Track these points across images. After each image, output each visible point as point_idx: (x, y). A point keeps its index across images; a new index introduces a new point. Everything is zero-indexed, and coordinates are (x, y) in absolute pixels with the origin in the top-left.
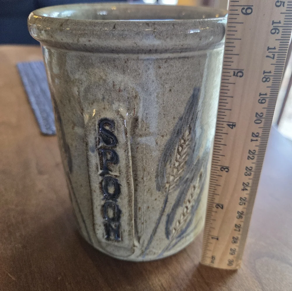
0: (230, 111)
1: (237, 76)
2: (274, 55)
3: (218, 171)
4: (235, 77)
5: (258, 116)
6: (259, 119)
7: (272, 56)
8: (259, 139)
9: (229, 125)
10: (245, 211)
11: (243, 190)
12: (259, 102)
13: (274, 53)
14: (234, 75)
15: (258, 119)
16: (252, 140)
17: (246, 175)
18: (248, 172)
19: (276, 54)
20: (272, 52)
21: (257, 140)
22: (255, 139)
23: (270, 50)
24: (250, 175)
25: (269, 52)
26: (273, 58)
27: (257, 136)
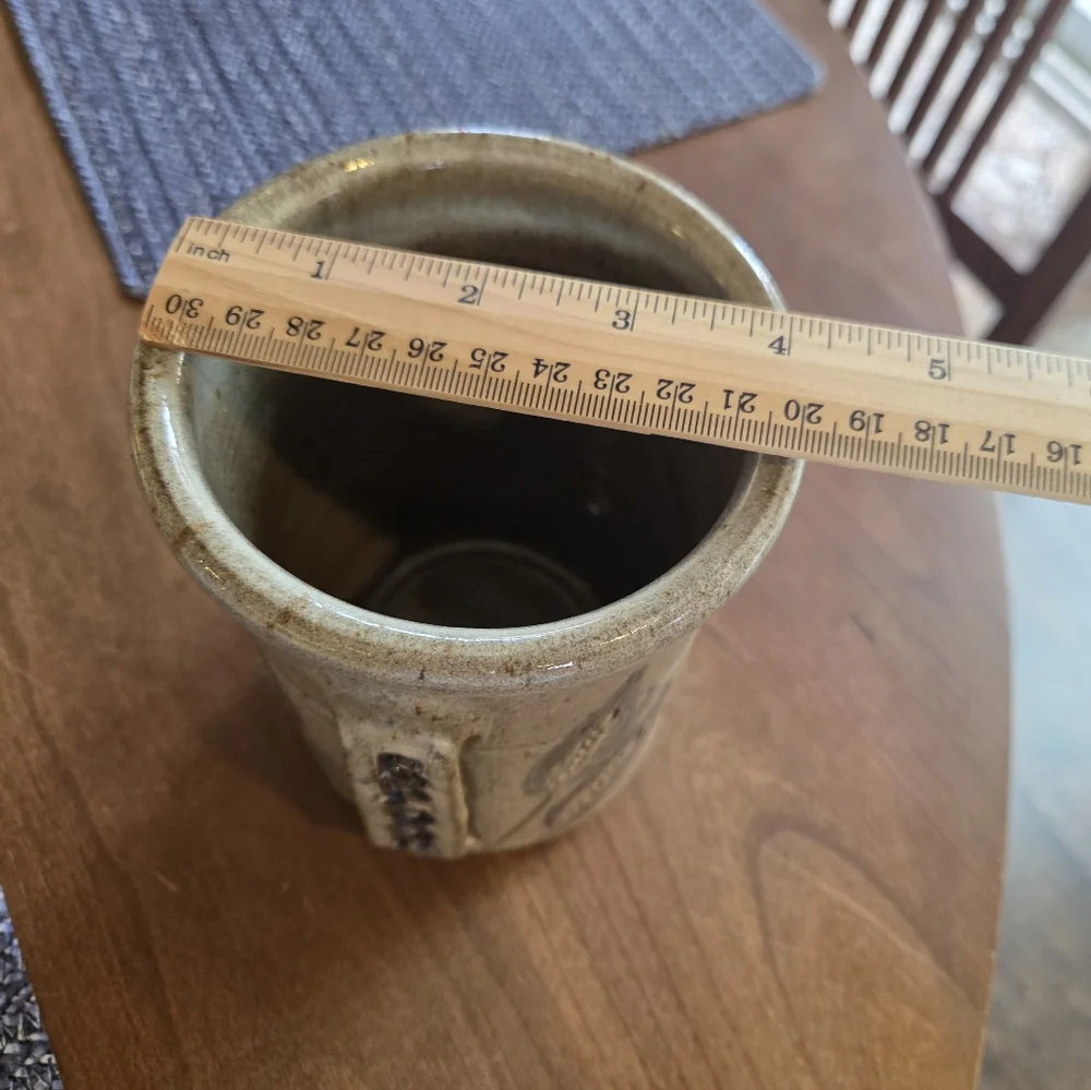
0: (827, 345)
1: (932, 367)
2: (992, 450)
3: (617, 304)
4: (929, 362)
5: (813, 409)
6: (801, 413)
7: (989, 445)
8: (732, 412)
9: (781, 339)
10: (446, 364)
11: (538, 363)
12: (855, 413)
13: (996, 449)
14: (934, 361)
15: (801, 409)
16: (729, 392)
17: (597, 374)
18: (608, 381)
19: (994, 455)
20: (1000, 444)
21: (727, 406)
22: (734, 400)
23: (1005, 440)
24: (596, 385)
25: (1000, 439)
26: (984, 449)
27: (742, 406)
